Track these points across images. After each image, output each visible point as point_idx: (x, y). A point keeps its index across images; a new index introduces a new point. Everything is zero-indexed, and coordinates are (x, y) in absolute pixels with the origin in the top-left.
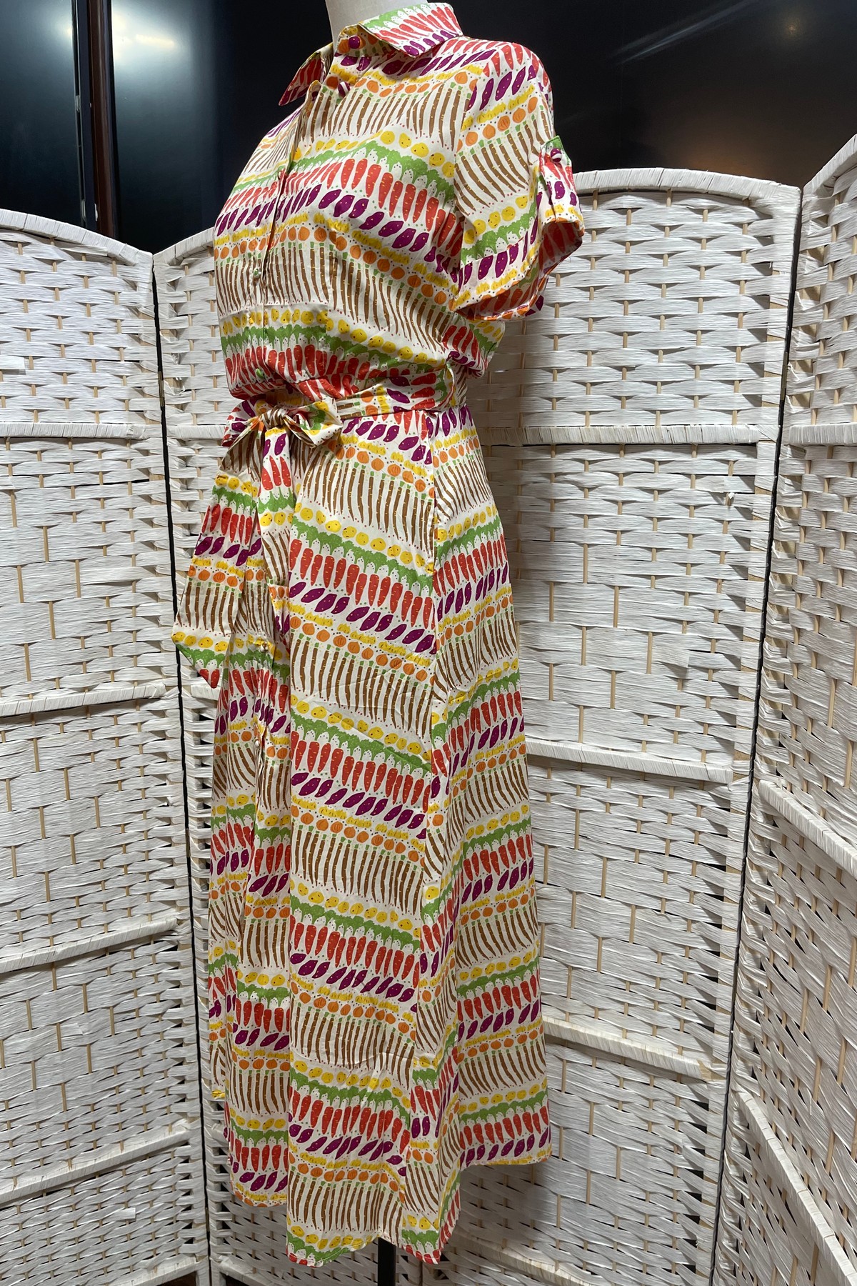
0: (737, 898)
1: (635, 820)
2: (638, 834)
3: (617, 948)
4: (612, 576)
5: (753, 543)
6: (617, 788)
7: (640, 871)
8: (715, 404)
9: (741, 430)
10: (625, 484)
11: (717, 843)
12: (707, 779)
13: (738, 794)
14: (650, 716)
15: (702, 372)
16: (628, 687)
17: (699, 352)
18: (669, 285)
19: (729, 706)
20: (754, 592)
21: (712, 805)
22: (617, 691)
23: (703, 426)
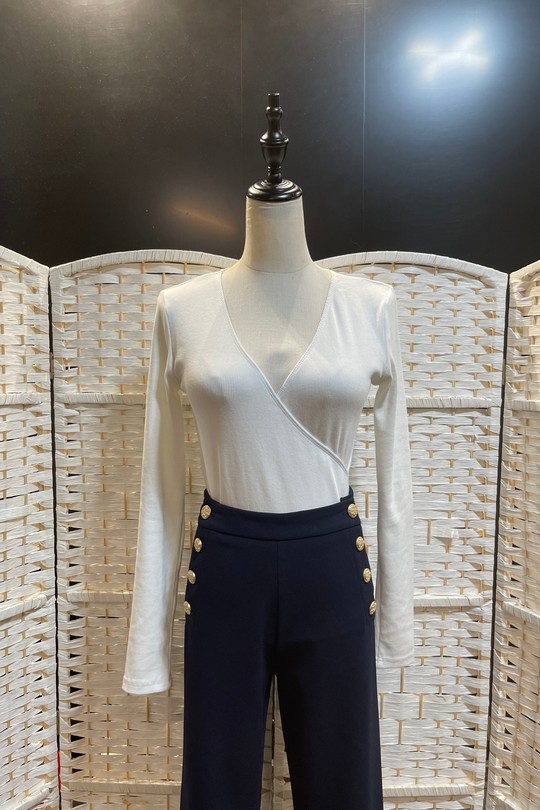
0: (488, 675)
1: (421, 638)
2: (424, 647)
3: (412, 724)
5: (490, 464)
7: (425, 671)
8: (464, 386)
9: (482, 400)
10: (413, 431)
11: (474, 644)
12: (469, 605)
13: (487, 611)
14: (430, 571)
15: (457, 368)
16: (417, 555)
17: (455, 356)
18: (437, 318)
19: (479, 559)
20: (492, 491)
21: (468, 620)
23: (461, 398)
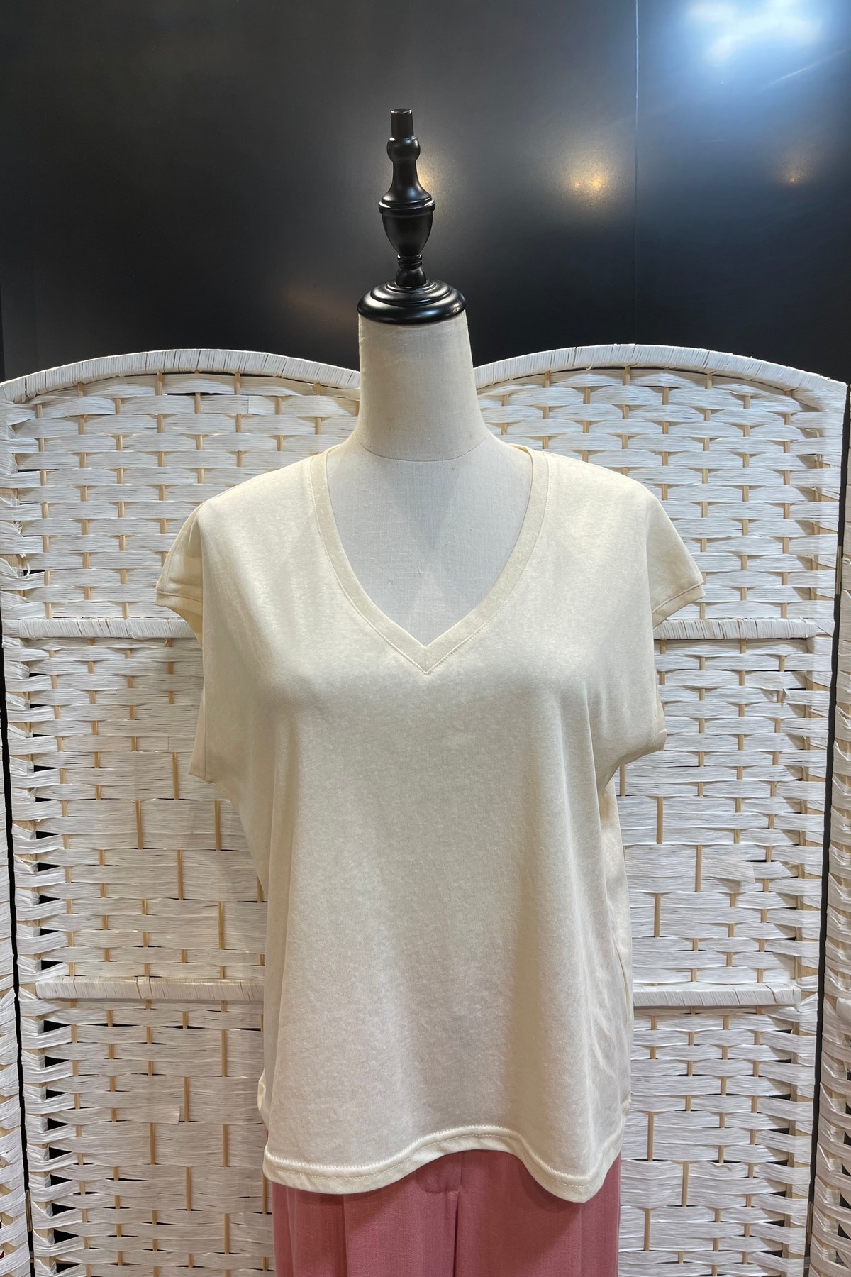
0: (809, 1129)
1: (688, 1062)
2: (691, 1077)
3: (667, 1216)
4: (656, 786)
5: (813, 742)
6: (664, 1027)
7: (695, 1120)
8: (763, 597)
9: (798, 624)
10: (667, 683)
11: (783, 1072)
12: (773, 1003)
13: (807, 1013)
14: (701, 940)
15: (750, 563)
16: (676, 910)
17: (747, 542)
18: (710, 471)
19: (791, 918)
20: (815, 793)
21: (772, 1029)
22: (661, 917)
23: (758, 620)
